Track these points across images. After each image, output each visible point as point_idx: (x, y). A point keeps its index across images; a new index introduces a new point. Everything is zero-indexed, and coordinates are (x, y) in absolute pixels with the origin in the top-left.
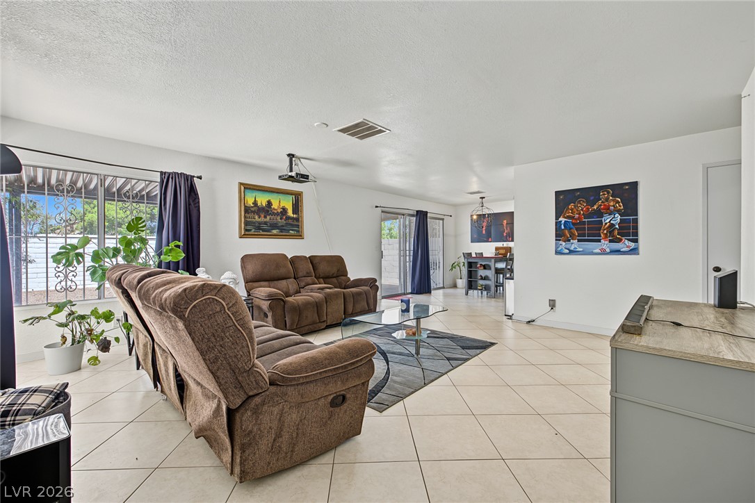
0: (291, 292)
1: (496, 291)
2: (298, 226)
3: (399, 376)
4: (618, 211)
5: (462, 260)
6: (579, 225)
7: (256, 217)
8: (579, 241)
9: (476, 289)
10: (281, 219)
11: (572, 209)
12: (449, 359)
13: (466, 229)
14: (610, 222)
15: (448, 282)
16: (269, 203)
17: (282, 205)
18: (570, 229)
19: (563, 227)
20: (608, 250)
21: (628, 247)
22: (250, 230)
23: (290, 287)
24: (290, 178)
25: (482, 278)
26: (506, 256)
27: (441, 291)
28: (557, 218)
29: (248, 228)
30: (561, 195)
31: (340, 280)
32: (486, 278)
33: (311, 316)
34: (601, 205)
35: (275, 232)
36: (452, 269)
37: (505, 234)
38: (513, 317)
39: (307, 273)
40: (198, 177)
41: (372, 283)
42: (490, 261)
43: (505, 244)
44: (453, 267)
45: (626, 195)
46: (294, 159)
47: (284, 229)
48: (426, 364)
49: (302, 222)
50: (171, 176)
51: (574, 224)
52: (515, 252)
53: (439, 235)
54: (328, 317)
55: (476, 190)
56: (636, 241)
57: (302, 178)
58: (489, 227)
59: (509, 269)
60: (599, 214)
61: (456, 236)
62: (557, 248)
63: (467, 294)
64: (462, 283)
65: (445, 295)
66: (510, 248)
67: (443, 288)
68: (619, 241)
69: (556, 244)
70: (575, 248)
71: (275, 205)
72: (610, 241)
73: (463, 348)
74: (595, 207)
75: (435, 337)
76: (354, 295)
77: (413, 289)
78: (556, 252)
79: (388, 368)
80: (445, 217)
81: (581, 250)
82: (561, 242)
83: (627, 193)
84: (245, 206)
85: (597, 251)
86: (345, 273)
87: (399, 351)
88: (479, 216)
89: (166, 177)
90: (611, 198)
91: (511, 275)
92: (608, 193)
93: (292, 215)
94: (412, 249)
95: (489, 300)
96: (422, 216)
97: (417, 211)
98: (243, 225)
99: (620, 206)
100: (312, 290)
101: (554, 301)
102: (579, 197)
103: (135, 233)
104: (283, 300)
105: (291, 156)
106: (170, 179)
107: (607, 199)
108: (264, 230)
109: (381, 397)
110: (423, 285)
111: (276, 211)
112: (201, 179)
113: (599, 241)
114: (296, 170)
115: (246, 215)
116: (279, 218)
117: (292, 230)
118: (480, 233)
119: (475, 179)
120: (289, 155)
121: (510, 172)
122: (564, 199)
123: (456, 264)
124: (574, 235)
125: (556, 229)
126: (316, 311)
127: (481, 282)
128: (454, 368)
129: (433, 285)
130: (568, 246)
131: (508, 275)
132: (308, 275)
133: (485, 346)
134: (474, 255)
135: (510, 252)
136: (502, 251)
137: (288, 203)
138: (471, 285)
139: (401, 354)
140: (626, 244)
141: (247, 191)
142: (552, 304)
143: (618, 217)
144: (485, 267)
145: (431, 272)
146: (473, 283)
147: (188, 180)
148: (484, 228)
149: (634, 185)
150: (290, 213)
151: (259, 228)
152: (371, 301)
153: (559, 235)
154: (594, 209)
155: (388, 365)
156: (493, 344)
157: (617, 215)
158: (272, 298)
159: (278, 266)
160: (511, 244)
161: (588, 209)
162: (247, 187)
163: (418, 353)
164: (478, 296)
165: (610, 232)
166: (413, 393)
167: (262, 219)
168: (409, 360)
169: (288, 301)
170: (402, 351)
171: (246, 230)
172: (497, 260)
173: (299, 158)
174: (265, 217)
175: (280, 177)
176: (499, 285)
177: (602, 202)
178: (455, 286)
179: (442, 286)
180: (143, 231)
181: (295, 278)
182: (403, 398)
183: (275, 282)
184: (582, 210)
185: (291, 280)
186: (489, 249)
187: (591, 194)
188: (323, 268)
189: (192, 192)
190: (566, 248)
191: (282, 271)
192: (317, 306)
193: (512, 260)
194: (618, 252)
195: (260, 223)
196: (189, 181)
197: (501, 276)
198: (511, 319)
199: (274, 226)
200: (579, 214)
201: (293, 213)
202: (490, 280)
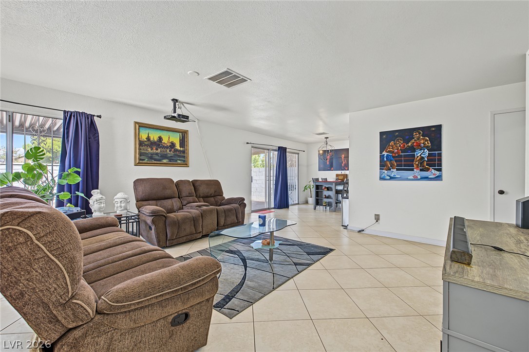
0: (175, 208)
1: (336, 207)
2: (184, 157)
3: (253, 281)
4: (427, 147)
5: (312, 183)
6: (397, 158)
7: (149, 149)
8: (397, 170)
9: (322, 205)
10: (170, 151)
11: (392, 146)
12: (296, 264)
13: (315, 161)
14: (420, 155)
15: (302, 200)
16: (160, 139)
17: (171, 140)
18: (391, 160)
19: (385, 159)
20: (419, 177)
21: (434, 174)
22: (144, 160)
23: (174, 204)
24: (173, 118)
25: (326, 197)
26: (343, 181)
27: (297, 207)
28: (381, 152)
29: (142, 157)
30: (384, 135)
31: (216, 199)
32: (329, 197)
33: (188, 228)
34: (414, 143)
35: (165, 161)
36: (304, 190)
37: (343, 165)
38: (348, 227)
39: (189, 194)
40: (98, 116)
41: (241, 202)
42: (332, 185)
43: (343, 172)
44: (305, 188)
45: (433, 135)
46: (177, 103)
47: (173, 159)
48: (277, 269)
49: (188, 154)
50: (73, 115)
51: (393, 157)
52: (349, 178)
53: (295, 165)
54: (204, 229)
55: (322, 131)
56: (440, 170)
57: (184, 118)
58: (331, 159)
59: (345, 190)
60: (413, 149)
61: (308, 166)
62: (381, 175)
63: (315, 209)
64: (312, 200)
65: (300, 210)
66: (347, 175)
67: (298, 204)
68: (428, 170)
69: (380, 172)
70: (394, 175)
71: (165, 140)
72: (421, 170)
73: (309, 254)
74: (410, 144)
75: (288, 245)
76: (225, 211)
77: (275, 205)
78: (380, 178)
79: (245, 274)
80: (300, 152)
81: (399, 176)
82: (384, 171)
83: (434, 134)
84: (139, 141)
85: (411, 177)
86: (220, 193)
87: (256, 257)
88: (324, 151)
89: (69, 116)
90: (421, 137)
91: (347, 195)
92: (420, 133)
93: (180, 148)
94: (275, 175)
95: (331, 213)
96: (282, 151)
97: (279, 147)
98: (138, 156)
99: (428, 143)
100: (192, 208)
101: (378, 215)
102: (397, 136)
103: (34, 161)
104: (165, 216)
105: (175, 101)
106: (72, 117)
107: (418, 139)
108: (155, 160)
109: (234, 303)
110: (283, 203)
111: (166, 145)
112: (100, 117)
113: (412, 170)
114: (179, 111)
115: (141, 147)
116: (168, 150)
117: (179, 160)
118: (325, 164)
119: (321, 123)
120: (173, 100)
121: (346, 118)
122: (386, 138)
123: (307, 186)
124: (394, 165)
125: (380, 160)
126: (193, 225)
127: (325, 200)
128: (299, 272)
129: (290, 202)
130: (389, 174)
131: (345, 195)
132: (190, 195)
133: (326, 252)
134: (320, 180)
135: (347, 178)
136: (341, 178)
137: (176, 139)
138: (318, 202)
139: (258, 260)
140: (433, 173)
141: (141, 129)
142: (377, 218)
143: (427, 152)
144: (328, 189)
145: (289, 192)
146: (319, 201)
147: (88, 119)
148: (328, 160)
149: (439, 128)
150: (178, 147)
151: (151, 158)
152: (240, 216)
153: (383, 165)
154: (409, 146)
155: (246, 270)
156: (332, 250)
157: (426, 150)
158: (155, 214)
159: (165, 188)
160: (347, 172)
161: (404, 146)
162: (140, 126)
163: (271, 259)
164: (323, 210)
165: (421, 164)
166: (262, 297)
167: (155, 151)
168: (263, 266)
169: (170, 217)
170: (259, 257)
171: (140, 159)
172: (337, 184)
173: (182, 103)
174: (157, 149)
175: (165, 117)
176: (338, 202)
177: (415, 140)
178: (307, 202)
179: (297, 202)
180: (42, 159)
181: (179, 198)
182: (252, 303)
183: (162, 201)
184: (400, 146)
185: (175, 199)
186: (331, 176)
187: (407, 134)
188: (203, 190)
189: (92, 128)
190: (388, 176)
191: (168, 192)
192: (194, 220)
193: (347, 183)
194: (426, 178)
195: (152, 154)
196: (90, 119)
197: (340, 195)
198: (346, 228)
199: (164, 156)
200: (398, 149)
201: (180, 147)
202: (332, 198)
